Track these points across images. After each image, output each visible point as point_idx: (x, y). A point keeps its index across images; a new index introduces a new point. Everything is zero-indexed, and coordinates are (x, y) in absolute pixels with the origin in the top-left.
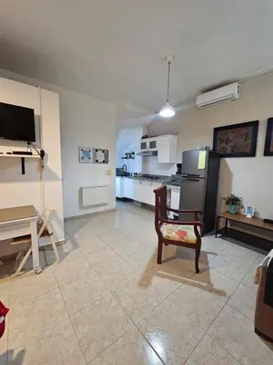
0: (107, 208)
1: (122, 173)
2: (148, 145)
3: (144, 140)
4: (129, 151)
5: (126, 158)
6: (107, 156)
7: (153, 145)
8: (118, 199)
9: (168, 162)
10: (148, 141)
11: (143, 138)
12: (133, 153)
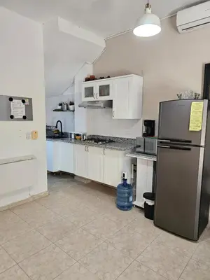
0: (33, 193)
1: (55, 134)
2: (96, 91)
3: (90, 84)
4: (66, 100)
5: (62, 110)
6: (29, 108)
7: (104, 90)
8: (51, 174)
9: (130, 117)
10: (96, 85)
11: (87, 80)
12: (72, 104)
